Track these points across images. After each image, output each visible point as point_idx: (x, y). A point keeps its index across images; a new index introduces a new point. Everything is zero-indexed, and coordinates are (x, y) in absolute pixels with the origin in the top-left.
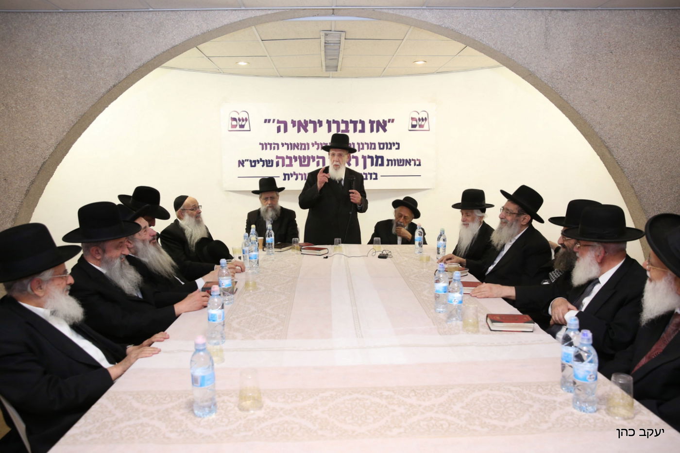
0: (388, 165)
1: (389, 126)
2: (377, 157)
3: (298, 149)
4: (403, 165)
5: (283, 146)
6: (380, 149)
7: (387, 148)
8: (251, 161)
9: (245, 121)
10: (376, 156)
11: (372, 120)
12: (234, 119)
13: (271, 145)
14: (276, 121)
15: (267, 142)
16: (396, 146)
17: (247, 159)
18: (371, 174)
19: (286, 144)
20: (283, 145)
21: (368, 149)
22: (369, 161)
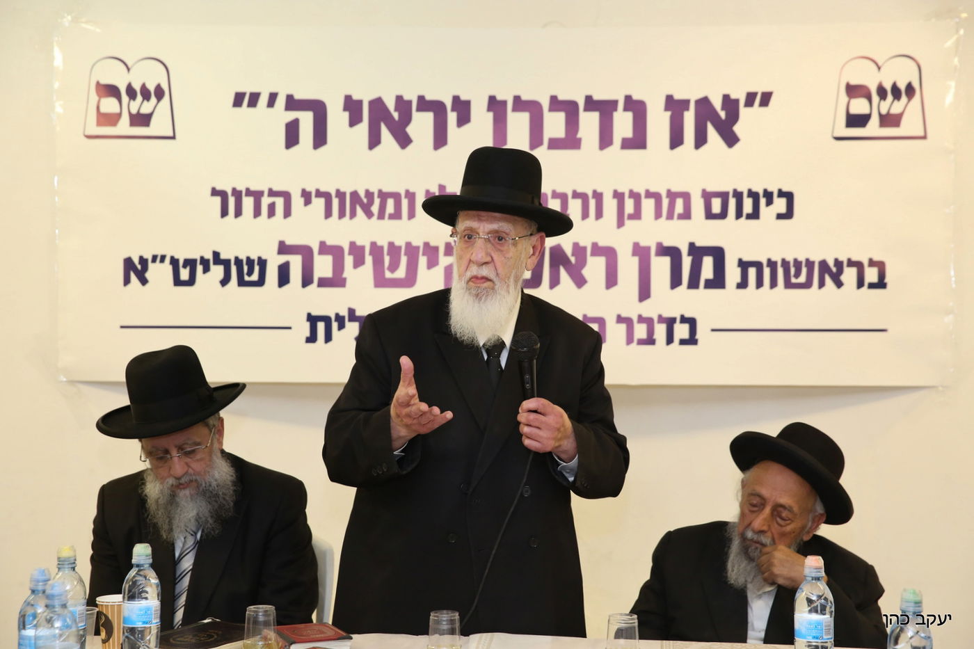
0: (743, 284)
1: (748, 121)
2: (697, 252)
3: (369, 214)
4: (807, 285)
5: (308, 202)
6: (710, 215)
7: (739, 214)
8: (174, 262)
9: (153, 99)
10: (692, 245)
11: (677, 96)
12: (112, 91)
13: (257, 196)
14: (281, 102)
15: (241, 187)
16: (780, 205)
17: (159, 253)
18: (670, 322)
19: (319, 194)
20: (307, 197)
21: (658, 215)
22: (661, 267)
